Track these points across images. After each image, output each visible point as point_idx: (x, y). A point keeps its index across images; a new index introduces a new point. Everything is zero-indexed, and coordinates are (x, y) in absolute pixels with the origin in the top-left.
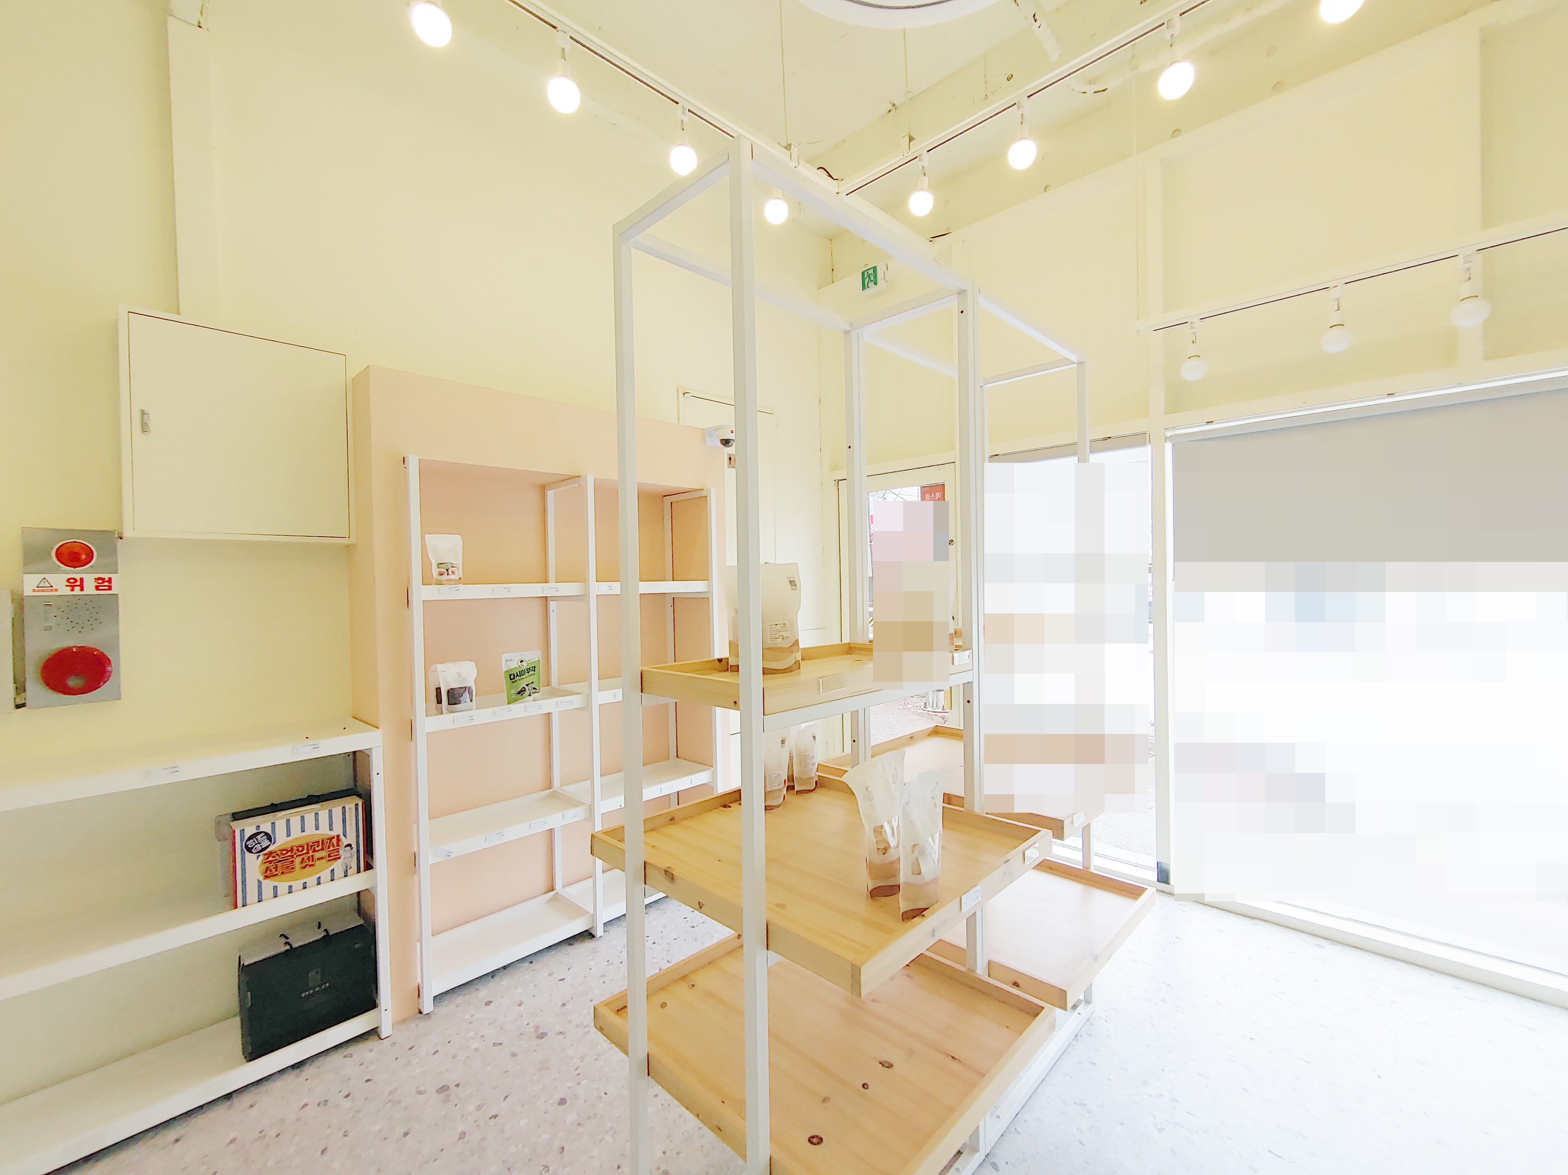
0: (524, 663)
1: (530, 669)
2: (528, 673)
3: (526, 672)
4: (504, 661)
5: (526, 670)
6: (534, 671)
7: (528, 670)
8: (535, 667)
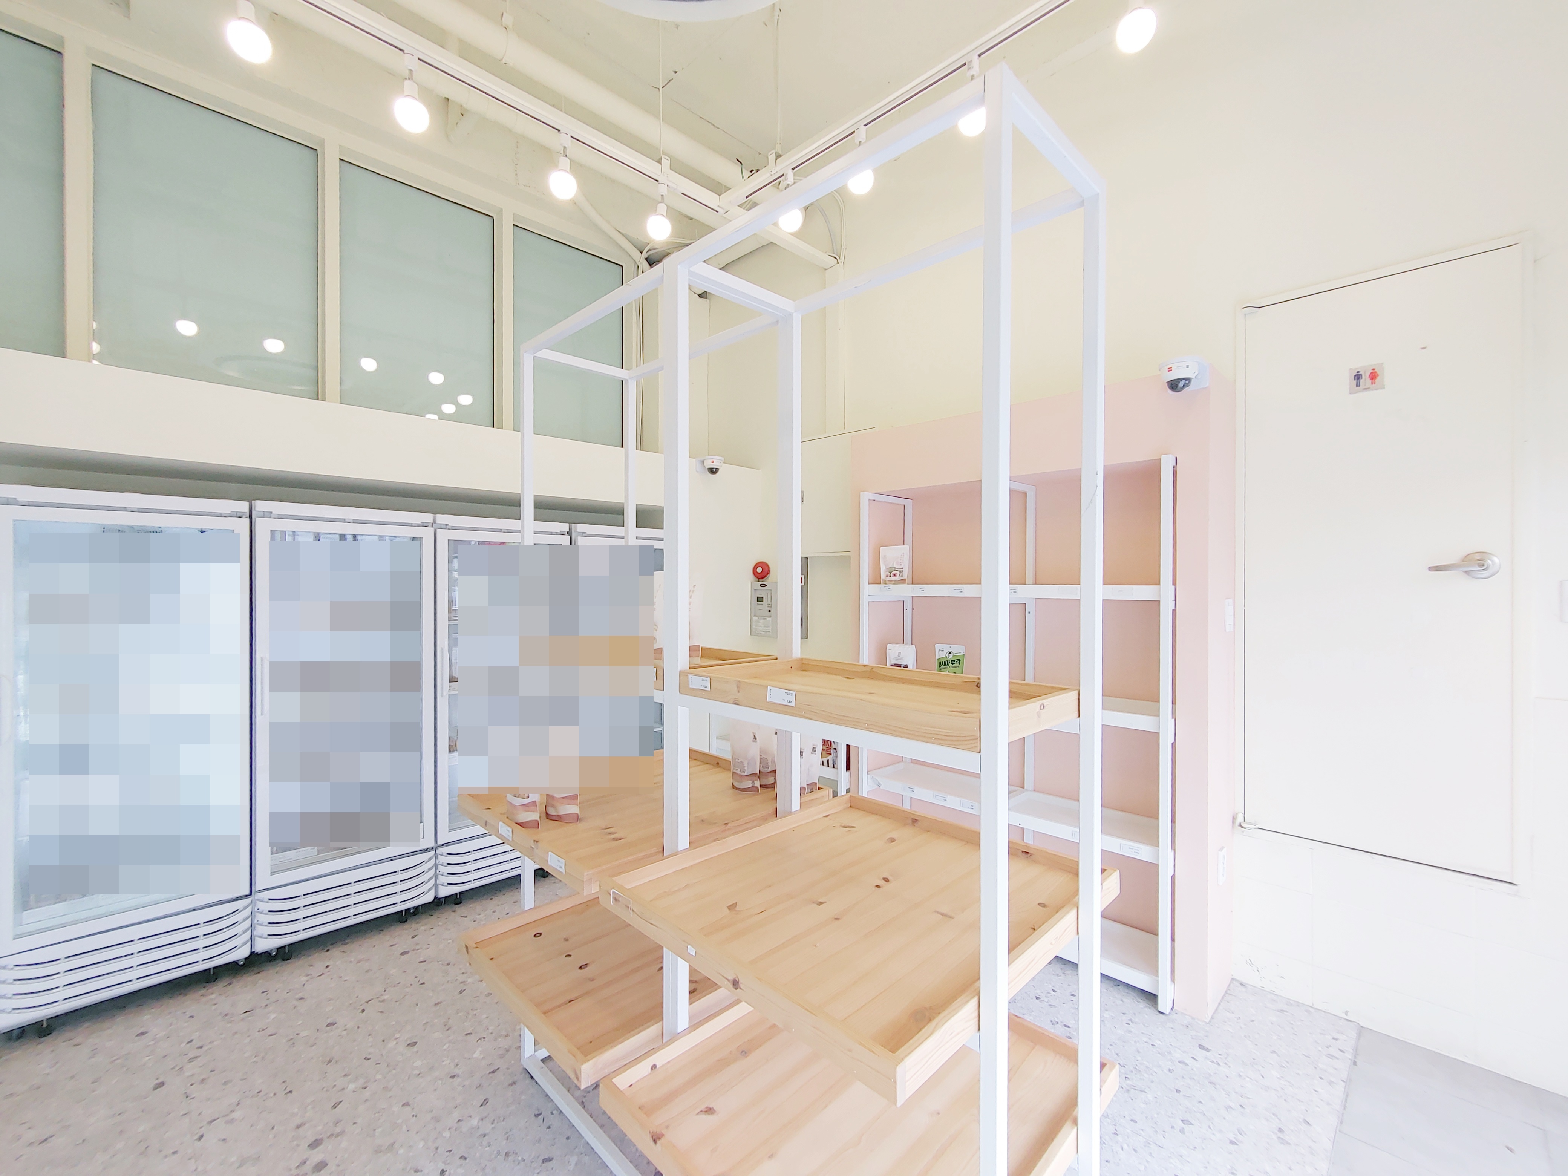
0: (951, 656)
1: (955, 660)
2: (953, 664)
3: (951, 663)
4: (937, 651)
5: (950, 661)
6: (959, 663)
7: (953, 662)
8: (960, 660)
